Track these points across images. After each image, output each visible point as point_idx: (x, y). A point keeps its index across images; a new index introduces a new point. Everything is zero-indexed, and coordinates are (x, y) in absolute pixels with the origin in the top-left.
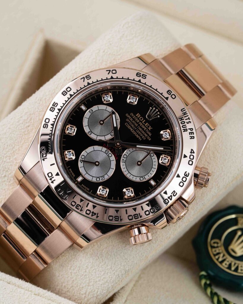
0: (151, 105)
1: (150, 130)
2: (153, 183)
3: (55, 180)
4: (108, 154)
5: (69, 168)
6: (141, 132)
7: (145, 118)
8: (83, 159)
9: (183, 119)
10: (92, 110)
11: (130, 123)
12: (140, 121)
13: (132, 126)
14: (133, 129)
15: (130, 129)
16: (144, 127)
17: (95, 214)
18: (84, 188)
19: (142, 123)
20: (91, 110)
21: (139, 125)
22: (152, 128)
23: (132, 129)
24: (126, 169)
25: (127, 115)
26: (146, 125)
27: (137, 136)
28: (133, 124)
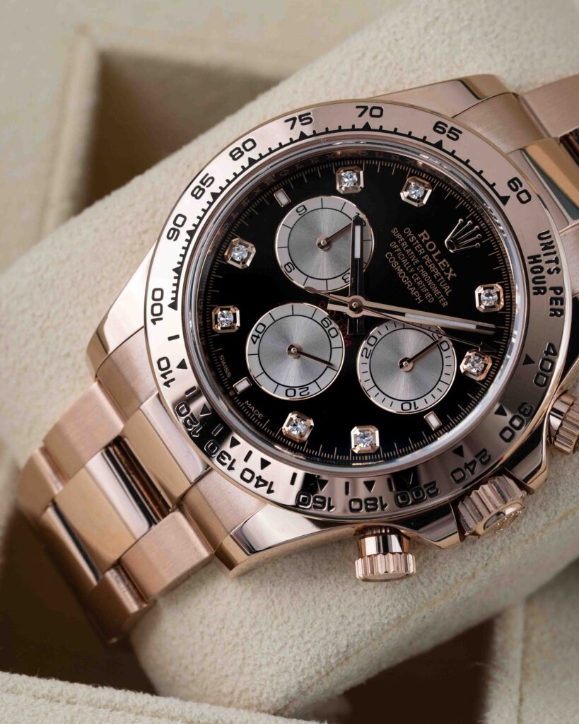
0: (463, 213)
1: (449, 278)
2: (433, 421)
3: (173, 380)
4: (327, 329)
5: (218, 354)
6: (424, 282)
7: (441, 246)
8: (260, 333)
9: (540, 261)
10: (305, 208)
11: (400, 254)
12: (427, 252)
13: (405, 261)
14: (405, 270)
15: (397, 271)
16: (432, 268)
17: (265, 483)
18: (250, 410)
19: (431, 258)
20: (302, 208)
21: (422, 262)
22: (455, 275)
23: (400, 271)
24: (368, 376)
25: (395, 231)
26: (442, 265)
27: (412, 290)
28: (407, 257)
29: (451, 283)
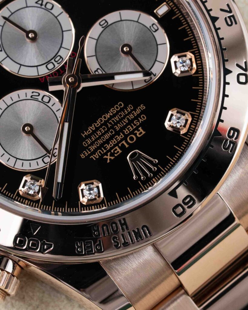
0: (162, 162)
1: (105, 157)
4: (53, 61)
6: (100, 137)
7: (132, 147)
8: (45, 6)
9: (123, 229)
10: (156, 30)
11: (123, 114)
12: (126, 136)
13: (117, 118)
14: (109, 119)
15: (108, 113)
16: (112, 143)
19: (122, 140)
20: (156, 28)
21: (117, 133)
23: (108, 116)
24: (16, 99)
25: (142, 107)
26: (116, 149)
27: (93, 128)
28: (121, 120)
29: (101, 159)
